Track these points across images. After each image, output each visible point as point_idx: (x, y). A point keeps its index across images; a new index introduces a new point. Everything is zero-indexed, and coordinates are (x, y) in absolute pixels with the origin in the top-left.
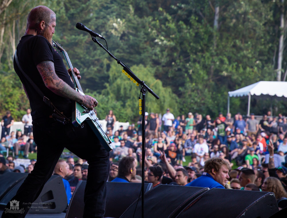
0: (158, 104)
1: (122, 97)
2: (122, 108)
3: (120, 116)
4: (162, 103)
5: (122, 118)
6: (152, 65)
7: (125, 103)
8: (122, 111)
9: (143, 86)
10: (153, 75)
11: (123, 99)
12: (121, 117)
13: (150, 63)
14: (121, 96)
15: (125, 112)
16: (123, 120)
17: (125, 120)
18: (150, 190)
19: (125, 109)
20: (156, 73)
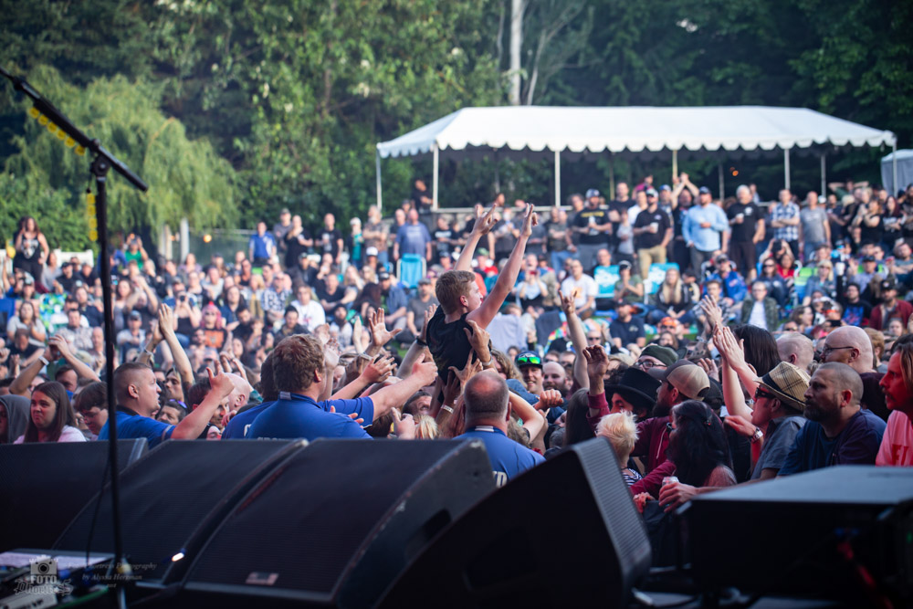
0: (176, 191)
1: (67, 177)
2: (69, 208)
3: (65, 232)
4: (189, 187)
5: (73, 238)
6: (153, 76)
7: (76, 194)
8: (70, 219)
9: (96, 155)
10: (157, 104)
11: (71, 182)
12: (67, 236)
13: (148, 69)
14: (65, 172)
15: (79, 222)
16: (74, 244)
17: (82, 245)
18: (139, 456)
19: (80, 211)
20: (164, 98)
